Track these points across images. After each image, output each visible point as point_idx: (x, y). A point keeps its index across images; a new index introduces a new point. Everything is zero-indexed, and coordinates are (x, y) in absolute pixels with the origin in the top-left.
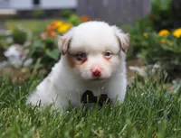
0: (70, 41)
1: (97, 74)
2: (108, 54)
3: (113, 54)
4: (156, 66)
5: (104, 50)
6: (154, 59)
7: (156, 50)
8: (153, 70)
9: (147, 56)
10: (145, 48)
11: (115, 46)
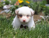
0: (18, 12)
1: (24, 21)
2: (28, 16)
3: (29, 16)
4: (47, 16)
5: (27, 15)
6: (47, 13)
7: (48, 11)
8: (47, 17)
9: (45, 13)
10: (45, 10)
11: (30, 14)
